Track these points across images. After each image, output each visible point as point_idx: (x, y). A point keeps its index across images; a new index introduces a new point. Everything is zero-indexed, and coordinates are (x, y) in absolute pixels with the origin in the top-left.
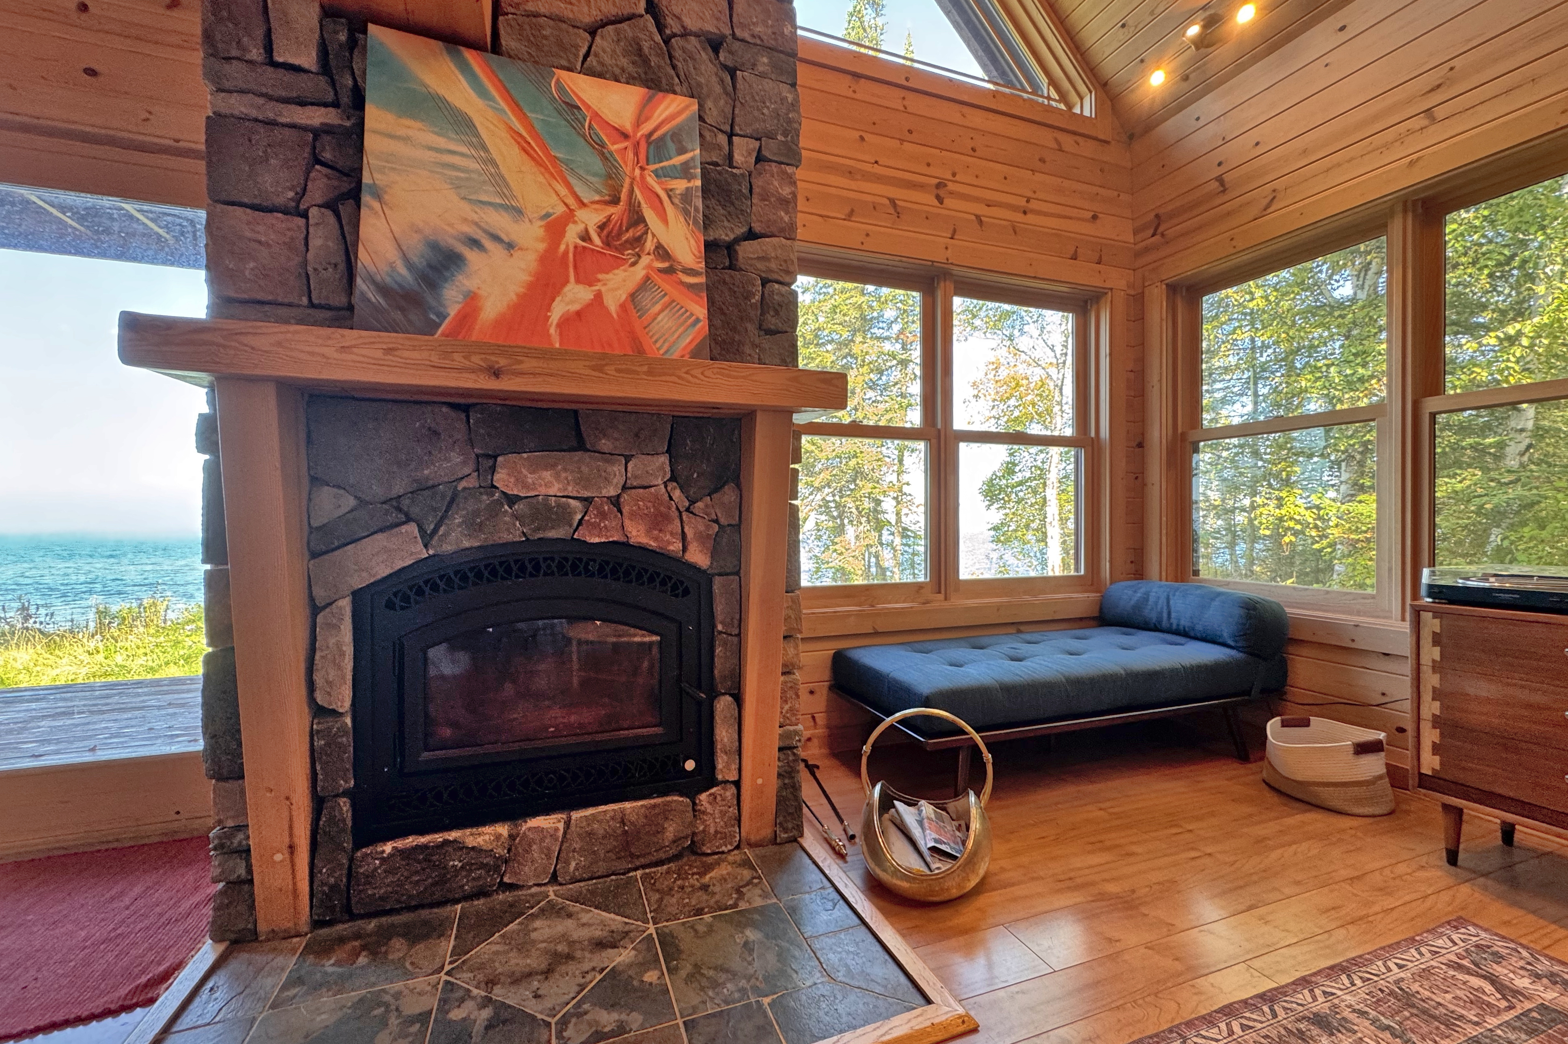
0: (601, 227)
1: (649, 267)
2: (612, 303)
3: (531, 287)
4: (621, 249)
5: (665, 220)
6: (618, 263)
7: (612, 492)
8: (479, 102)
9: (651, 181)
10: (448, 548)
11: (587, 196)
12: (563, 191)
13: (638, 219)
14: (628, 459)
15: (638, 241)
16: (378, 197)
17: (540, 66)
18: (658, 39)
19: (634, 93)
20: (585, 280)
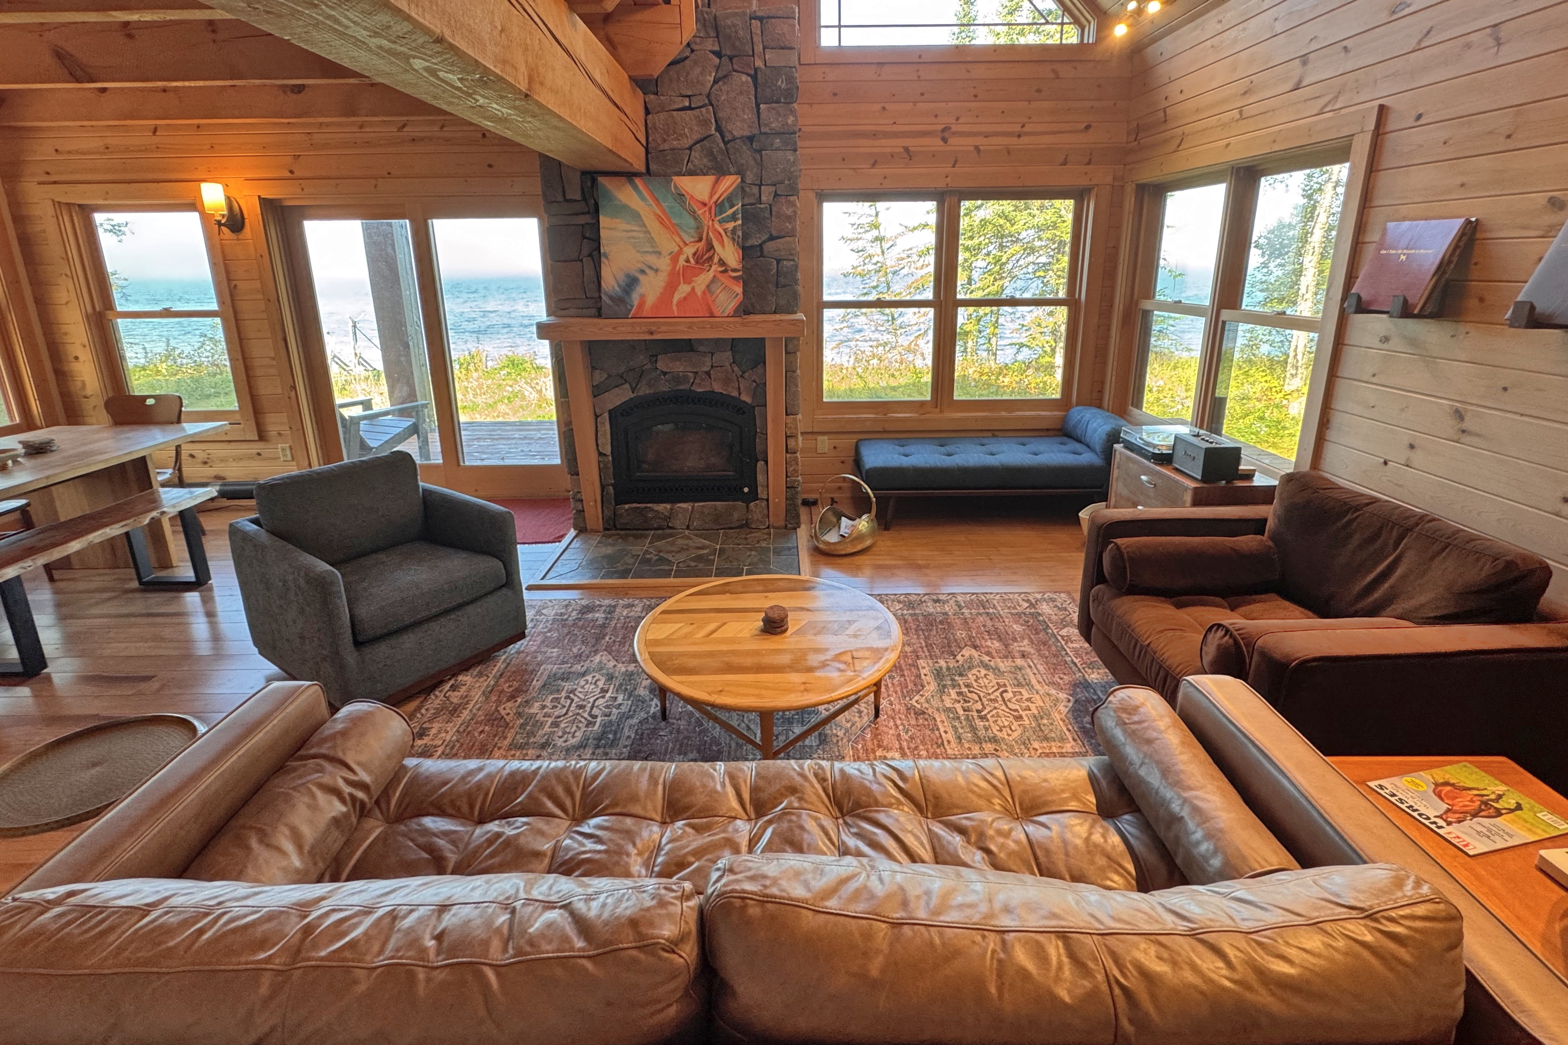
0: (694, 254)
1: (716, 271)
2: (699, 291)
3: (665, 288)
4: (704, 263)
5: (723, 246)
6: (702, 271)
7: (706, 369)
8: (642, 203)
9: (717, 226)
10: (641, 393)
11: (688, 239)
12: (677, 239)
13: (710, 247)
14: (712, 354)
15: (711, 258)
16: (606, 257)
17: (666, 177)
18: (722, 145)
19: (709, 180)
20: (688, 281)
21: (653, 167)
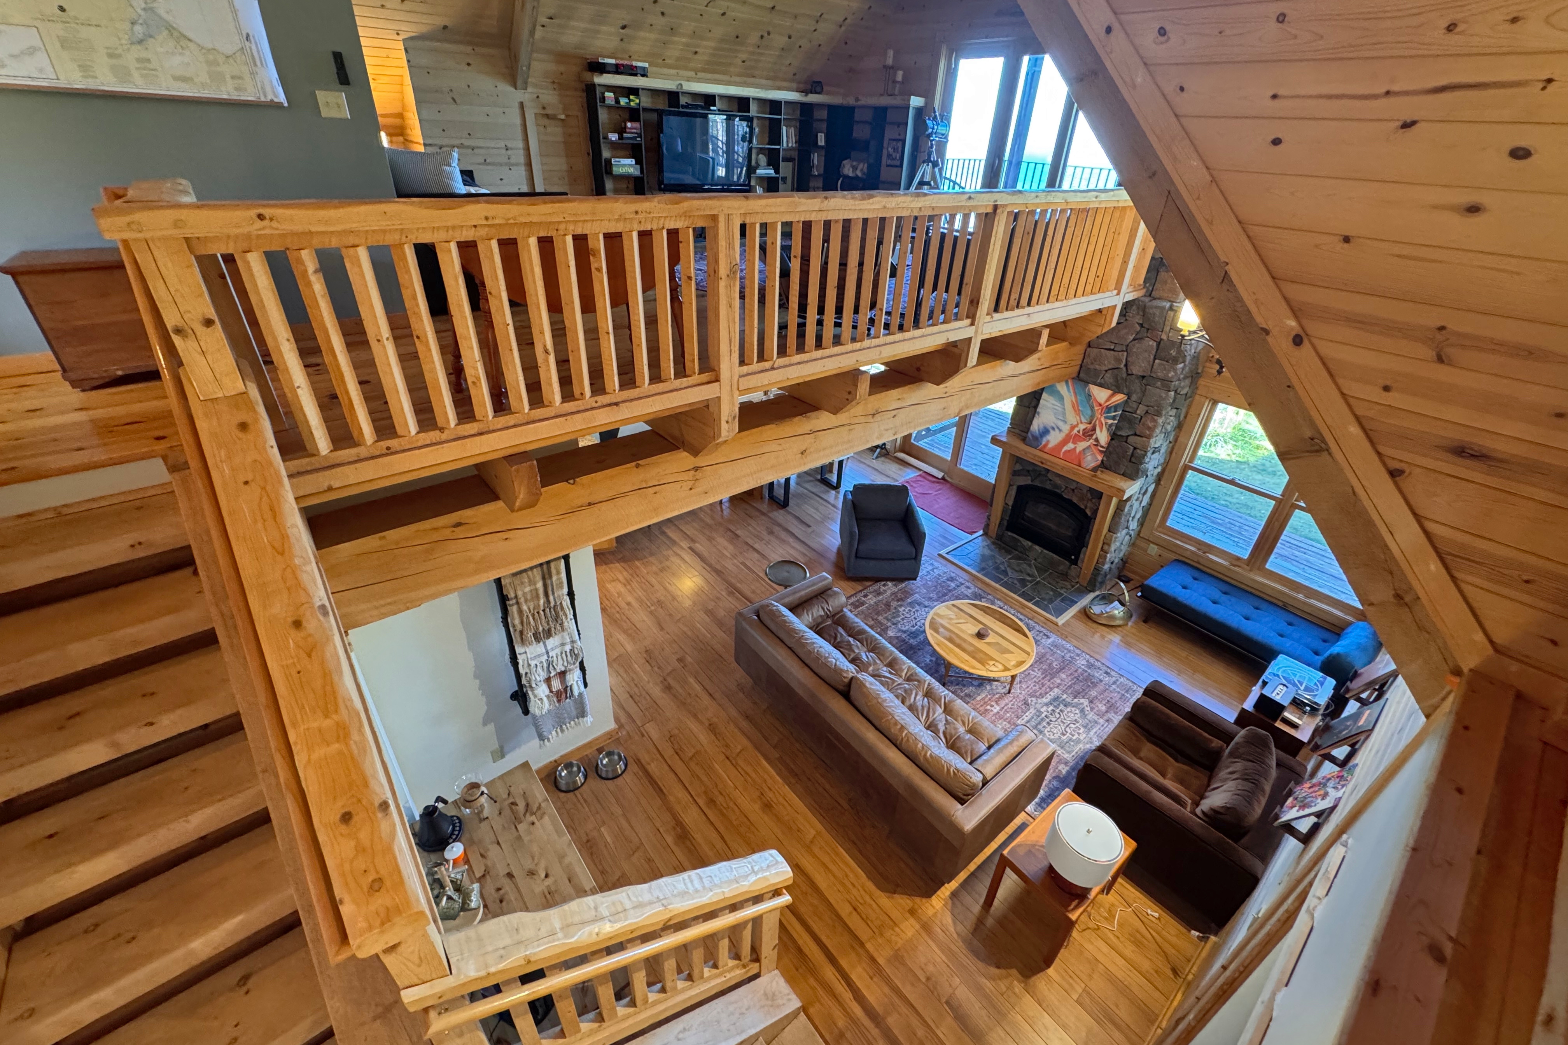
0: (1084, 430)
1: (1091, 443)
2: (1078, 450)
3: (1061, 442)
4: (1086, 437)
5: (1101, 431)
6: (1084, 440)
7: (1073, 487)
8: (1067, 393)
9: (1103, 420)
10: (1036, 485)
11: (1084, 420)
12: (1078, 418)
13: (1094, 429)
15: (1092, 435)
16: (1038, 415)
17: (1087, 383)
18: (1125, 375)
19: (1110, 392)
20: (1074, 443)
21: (1082, 375)
